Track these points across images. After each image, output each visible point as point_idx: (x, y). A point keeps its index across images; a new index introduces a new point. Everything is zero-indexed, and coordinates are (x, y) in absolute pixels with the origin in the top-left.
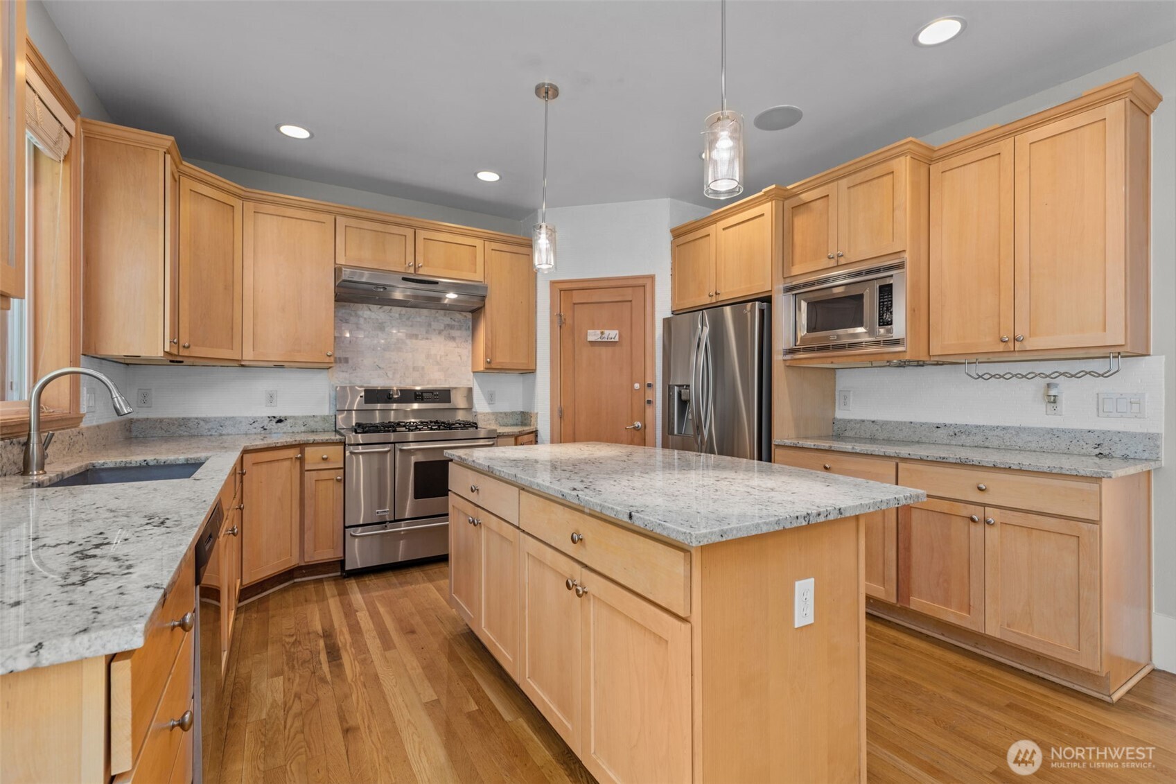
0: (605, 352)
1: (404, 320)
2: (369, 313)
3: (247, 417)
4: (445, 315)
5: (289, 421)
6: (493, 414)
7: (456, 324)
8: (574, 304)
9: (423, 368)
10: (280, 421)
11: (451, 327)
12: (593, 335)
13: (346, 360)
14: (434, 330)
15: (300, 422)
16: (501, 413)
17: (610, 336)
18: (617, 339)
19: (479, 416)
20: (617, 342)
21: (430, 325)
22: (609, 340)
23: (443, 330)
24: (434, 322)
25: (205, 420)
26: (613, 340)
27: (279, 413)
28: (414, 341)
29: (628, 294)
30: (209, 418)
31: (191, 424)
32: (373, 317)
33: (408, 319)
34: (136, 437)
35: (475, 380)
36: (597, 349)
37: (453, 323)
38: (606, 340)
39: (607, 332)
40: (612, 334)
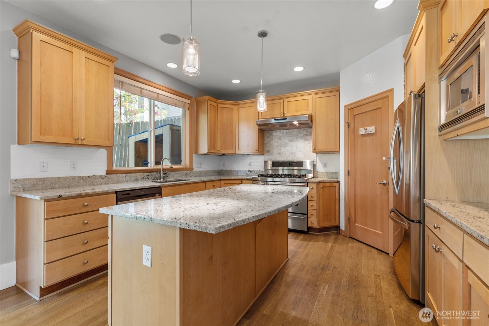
0: (368, 139)
1: (288, 134)
2: (276, 133)
3: (243, 170)
4: (304, 130)
5: (253, 172)
6: (326, 172)
7: (309, 133)
8: (355, 115)
9: (295, 153)
10: (251, 172)
11: (307, 135)
12: (362, 131)
13: (269, 151)
14: (300, 137)
15: (256, 173)
16: (330, 172)
17: (370, 130)
18: (373, 132)
19: (319, 173)
20: (373, 133)
21: (298, 135)
22: (369, 133)
23: (303, 137)
24: (299, 134)
25: (235, 171)
26: (371, 132)
27: (251, 170)
28: (292, 142)
29: (379, 104)
30: (235, 170)
31: (232, 172)
32: (277, 135)
33: (289, 134)
34: (222, 175)
35: (317, 157)
36: (365, 138)
37: (308, 133)
38: (368, 133)
39: (368, 128)
40: (371, 129)
